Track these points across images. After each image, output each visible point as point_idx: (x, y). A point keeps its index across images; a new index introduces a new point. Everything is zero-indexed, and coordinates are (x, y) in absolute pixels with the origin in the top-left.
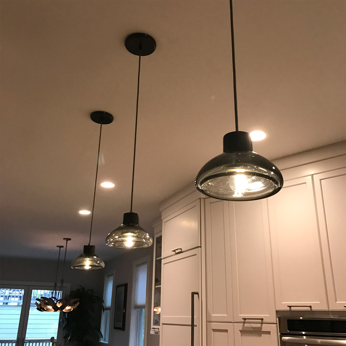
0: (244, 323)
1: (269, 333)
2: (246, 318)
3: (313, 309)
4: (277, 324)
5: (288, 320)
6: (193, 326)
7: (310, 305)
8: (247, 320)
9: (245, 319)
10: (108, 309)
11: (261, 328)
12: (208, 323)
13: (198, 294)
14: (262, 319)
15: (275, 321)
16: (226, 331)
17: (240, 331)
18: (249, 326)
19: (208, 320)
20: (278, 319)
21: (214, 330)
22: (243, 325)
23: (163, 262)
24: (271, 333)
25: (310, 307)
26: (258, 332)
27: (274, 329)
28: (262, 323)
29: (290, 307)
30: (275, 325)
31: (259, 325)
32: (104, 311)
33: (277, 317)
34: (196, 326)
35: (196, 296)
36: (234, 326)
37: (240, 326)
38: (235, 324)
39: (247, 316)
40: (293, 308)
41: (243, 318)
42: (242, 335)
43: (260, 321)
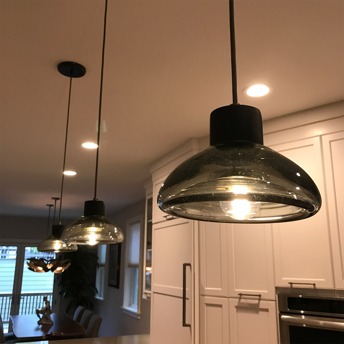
0: (240, 298)
1: (267, 310)
2: (243, 293)
3: (317, 287)
4: (276, 301)
5: (288, 298)
6: (184, 298)
7: (314, 282)
8: (243, 296)
9: (241, 295)
10: (102, 265)
11: (258, 305)
12: (201, 297)
13: (190, 265)
14: (260, 296)
15: (274, 298)
16: (221, 306)
17: (236, 307)
18: (245, 302)
19: (201, 293)
20: (277, 296)
21: (208, 305)
22: (239, 301)
23: (154, 227)
24: (269, 310)
25: (314, 285)
26: (255, 309)
27: (273, 306)
28: (260, 300)
29: (291, 284)
30: (274, 302)
31: (256, 302)
32: (98, 267)
33: (276, 293)
34: (188, 299)
35: (188, 267)
36: (229, 301)
37: (236, 302)
38: (230, 299)
39: (243, 292)
40: (294, 286)
41: (239, 293)
42: (237, 311)
43: (258, 297)
